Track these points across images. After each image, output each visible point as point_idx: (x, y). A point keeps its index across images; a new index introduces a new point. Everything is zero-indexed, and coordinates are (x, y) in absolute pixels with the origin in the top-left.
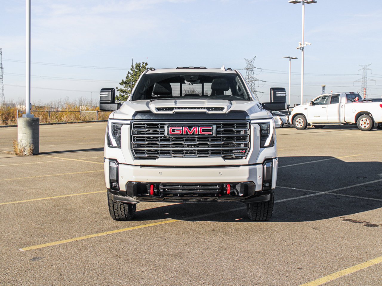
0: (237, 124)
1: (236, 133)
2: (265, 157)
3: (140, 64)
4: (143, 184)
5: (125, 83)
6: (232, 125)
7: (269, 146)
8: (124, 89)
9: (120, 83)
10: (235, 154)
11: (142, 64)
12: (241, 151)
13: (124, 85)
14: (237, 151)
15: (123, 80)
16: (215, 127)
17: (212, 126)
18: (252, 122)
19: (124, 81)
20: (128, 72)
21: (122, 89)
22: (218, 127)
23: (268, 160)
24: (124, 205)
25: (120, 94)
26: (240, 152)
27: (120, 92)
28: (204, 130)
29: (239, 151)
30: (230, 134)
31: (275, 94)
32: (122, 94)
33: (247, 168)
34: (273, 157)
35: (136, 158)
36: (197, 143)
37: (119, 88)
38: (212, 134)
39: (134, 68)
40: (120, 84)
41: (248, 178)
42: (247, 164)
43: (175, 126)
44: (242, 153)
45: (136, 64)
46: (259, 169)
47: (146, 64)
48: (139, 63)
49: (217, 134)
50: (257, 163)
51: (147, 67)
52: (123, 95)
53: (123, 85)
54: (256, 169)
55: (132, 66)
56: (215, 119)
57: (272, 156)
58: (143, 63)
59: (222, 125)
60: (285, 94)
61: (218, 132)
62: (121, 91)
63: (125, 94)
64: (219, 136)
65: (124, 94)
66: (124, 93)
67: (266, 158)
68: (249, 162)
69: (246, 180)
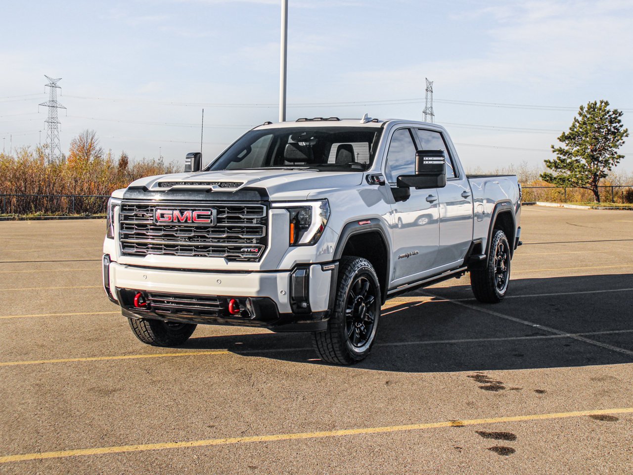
0: (248, 208)
1: (247, 222)
2: (295, 261)
3: (596, 104)
4: (129, 291)
5: (568, 138)
6: (240, 210)
7: (309, 244)
8: (566, 148)
9: (558, 138)
10: (243, 255)
11: (598, 105)
12: (252, 250)
13: (567, 142)
14: (246, 250)
15: (564, 133)
16: (214, 212)
17: (210, 210)
18: (274, 205)
19: (566, 135)
20: (575, 119)
21: (562, 148)
22: (219, 213)
23: (303, 266)
24: (144, 322)
25: (558, 157)
26: (251, 252)
27: (558, 154)
28: (199, 216)
29: (249, 250)
30: (237, 222)
31: (421, 161)
32: (562, 157)
33: (258, 275)
34: (311, 262)
35: (124, 254)
36: (193, 234)
37: (557, 147)
38: (209, 222)
39: (584, 111)
40: (558, 140)
41: (258, 292)
42: (259, 270)
43: (166, 209)
44: (254, 252)
45: (588, 104)
46: (282, 278)
47: (607, 104)
48: (594, 103)
49: (218, 223)
50: (279, 269)
51: (608, 108)
52: (564, 159)
53: (564, 141)
54: (276, 278)
55: (582, 108)
56: (216, 199)
57: (310, 260)
58: (602, 102)
59: (226, 209)
60: (444, 160)
61: (219, 220)
62: (560, 153)
63: (568, 157)
64: (220, 226)
65: (566, 157)
66: (565, 155)
67: (298, 262)
68: (261, 267)
69: (254, 295)
